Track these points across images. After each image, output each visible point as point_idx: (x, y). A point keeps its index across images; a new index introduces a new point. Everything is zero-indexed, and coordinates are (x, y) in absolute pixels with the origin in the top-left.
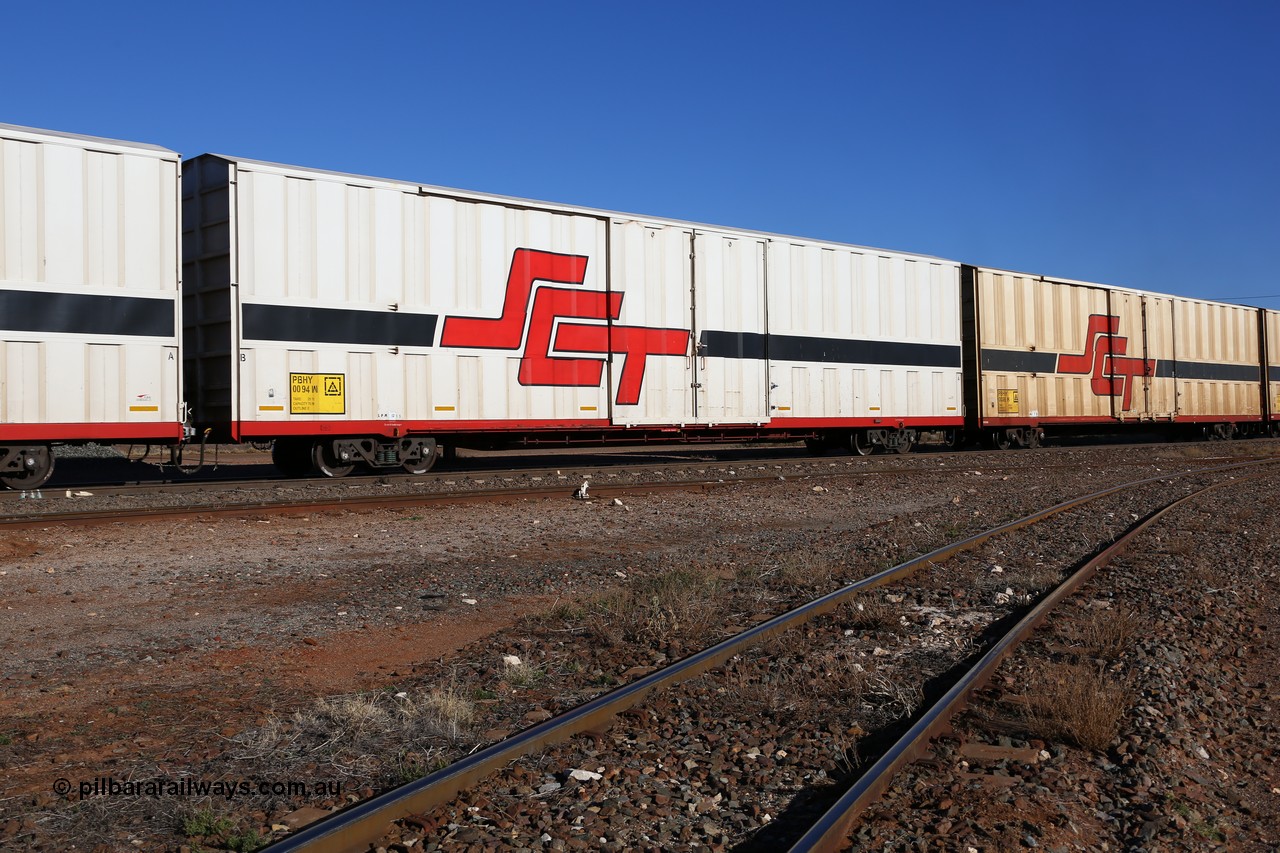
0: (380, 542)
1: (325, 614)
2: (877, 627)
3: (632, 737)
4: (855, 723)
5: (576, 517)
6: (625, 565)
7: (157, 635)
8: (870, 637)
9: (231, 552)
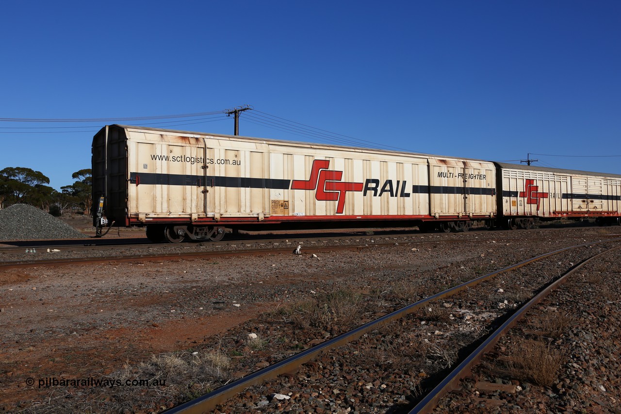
0: (196, 275)
1: (164, 311)
2: (437, 320)
3: (309, 376)
4: (422, 370)
5: (293, 263)
6: (316, 287)
7: (80, 321)
8: (434, 325)
9: (123, 280)
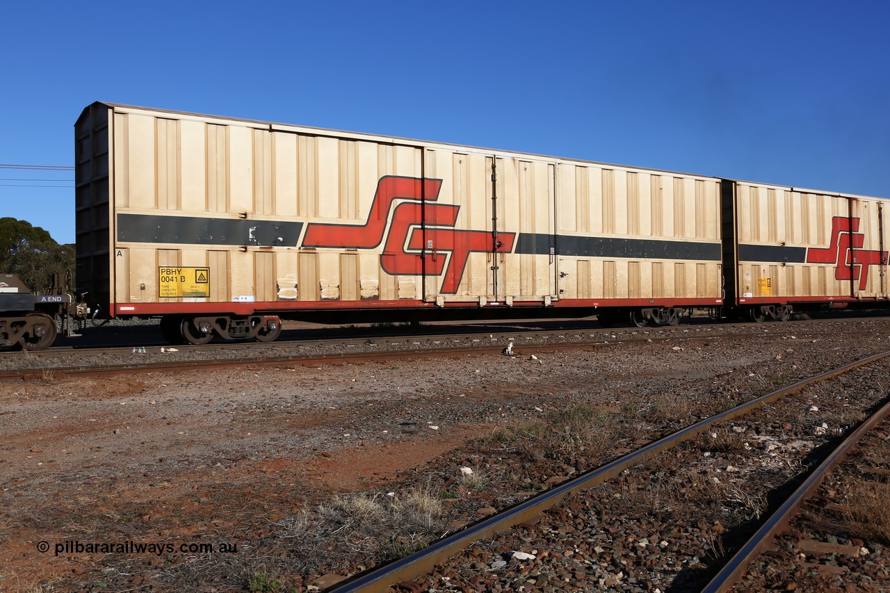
0: (370, 384)
1: (335, 435)
2: (728, 450)
3: (555, 528)
4: (717, 522)
5: (505, 367)
6: (542, 402)
7: (223, 448)
8: (723, 458)
9: (269, 391)
